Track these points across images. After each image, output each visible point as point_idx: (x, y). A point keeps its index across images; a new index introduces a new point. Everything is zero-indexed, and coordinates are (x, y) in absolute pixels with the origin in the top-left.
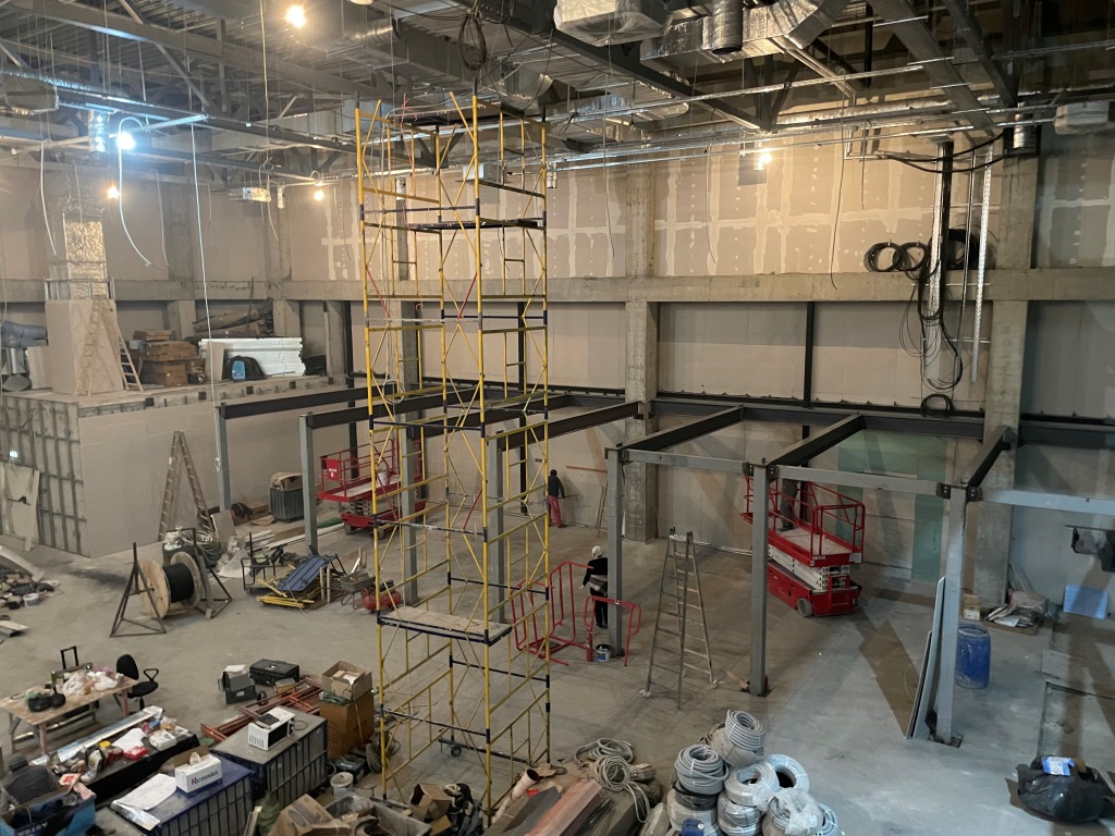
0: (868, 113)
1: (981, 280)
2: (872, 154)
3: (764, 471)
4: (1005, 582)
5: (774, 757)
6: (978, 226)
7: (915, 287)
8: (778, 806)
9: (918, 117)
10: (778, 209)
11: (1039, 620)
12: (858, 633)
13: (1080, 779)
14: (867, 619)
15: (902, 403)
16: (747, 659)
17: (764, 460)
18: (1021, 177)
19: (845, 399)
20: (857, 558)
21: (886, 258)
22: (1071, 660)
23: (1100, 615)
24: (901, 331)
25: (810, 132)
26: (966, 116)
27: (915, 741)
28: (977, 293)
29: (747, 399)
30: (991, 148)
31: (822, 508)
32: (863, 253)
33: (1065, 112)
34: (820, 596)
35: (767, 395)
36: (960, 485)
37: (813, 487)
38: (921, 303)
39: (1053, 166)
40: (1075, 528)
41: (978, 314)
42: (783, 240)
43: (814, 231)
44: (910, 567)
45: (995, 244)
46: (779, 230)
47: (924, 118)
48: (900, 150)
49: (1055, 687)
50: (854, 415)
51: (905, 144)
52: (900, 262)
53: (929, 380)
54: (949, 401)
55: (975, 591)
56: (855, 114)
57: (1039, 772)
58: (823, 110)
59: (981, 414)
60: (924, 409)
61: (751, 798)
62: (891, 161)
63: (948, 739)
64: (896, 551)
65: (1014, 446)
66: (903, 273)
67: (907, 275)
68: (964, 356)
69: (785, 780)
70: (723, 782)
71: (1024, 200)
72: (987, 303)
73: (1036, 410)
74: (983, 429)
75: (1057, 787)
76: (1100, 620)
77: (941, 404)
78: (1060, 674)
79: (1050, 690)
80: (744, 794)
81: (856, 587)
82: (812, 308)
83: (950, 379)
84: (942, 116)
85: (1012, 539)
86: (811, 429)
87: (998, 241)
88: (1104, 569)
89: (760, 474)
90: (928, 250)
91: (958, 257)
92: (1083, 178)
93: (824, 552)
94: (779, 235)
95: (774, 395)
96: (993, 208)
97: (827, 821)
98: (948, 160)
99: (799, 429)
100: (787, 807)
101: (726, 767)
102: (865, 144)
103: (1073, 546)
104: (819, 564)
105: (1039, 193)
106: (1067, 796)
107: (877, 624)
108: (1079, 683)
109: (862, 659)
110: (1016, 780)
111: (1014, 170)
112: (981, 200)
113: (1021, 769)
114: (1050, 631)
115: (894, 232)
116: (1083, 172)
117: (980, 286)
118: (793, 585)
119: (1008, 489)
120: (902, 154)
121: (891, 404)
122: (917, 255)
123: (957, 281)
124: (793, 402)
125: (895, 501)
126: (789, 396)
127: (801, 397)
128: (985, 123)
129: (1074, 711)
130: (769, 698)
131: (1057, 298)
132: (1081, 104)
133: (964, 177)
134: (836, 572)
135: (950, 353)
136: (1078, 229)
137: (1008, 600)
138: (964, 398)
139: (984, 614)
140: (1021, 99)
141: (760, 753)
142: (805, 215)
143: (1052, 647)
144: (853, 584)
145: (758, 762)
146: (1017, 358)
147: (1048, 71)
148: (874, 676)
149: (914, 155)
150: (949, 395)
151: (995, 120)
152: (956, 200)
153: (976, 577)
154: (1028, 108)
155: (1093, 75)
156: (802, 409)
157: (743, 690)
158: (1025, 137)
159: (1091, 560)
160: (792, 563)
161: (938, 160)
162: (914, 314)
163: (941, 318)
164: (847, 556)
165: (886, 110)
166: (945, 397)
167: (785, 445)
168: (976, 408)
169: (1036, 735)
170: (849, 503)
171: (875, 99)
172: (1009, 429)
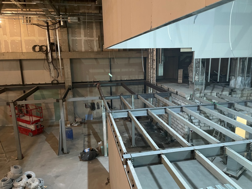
0: (26, 13)
1: (59, 54)
2: (29, 23)
3: (13, 104)
4: (74, 117)
5: (26, 173)
6: (57, 42)
7: (45, 56)
8: (28, 184)
9: (39, 15)
10: (7, 35)
11: (81, 123)
12: (45, 137)
13: (91, 151)
14: (46, 133)
15: (47, 83)
16: (16, 152)
17: (12, 101)
18: (64, 32)
19: (33, 83)
20: (42, 120)
21: (37, 49)
22: (88, 129)
23: (92, 119)
24: (44, 66)
25: (11, 16)
26: (49, 17)
27: (60, 156)
28: (59, 57)
29: (6, 85)
30: (57, 25)
31: (31, 110)
32: (31, 47)
33: (70, 18)
34: (34, 131)
35: (12, 84)
36: (61, 99)
37: (29, 105)
38: (47, 59)
39: (70, 30)
40: (85, 103)
41: (60, 61)
42: (9, 44)
43: (18, 41)
44: (55, 119)
45: (61, 46)
46: (7, 41)
47: (40, 16)
48: (36, 23)
49: (85, 135)
50: (36, 86)
51: (37, 22)
52: (41, 49)
53: (52, 77)
54: (57, 81)
55: (69, 120)
56: (23, 13)
57: (84, 153)
58: (14, 11)
59: (64, 83)
60: (52, 83)
61: (21, 185)
62: (34, 25)
63: (66, 153)
64: (51, 116)
65: (72, 89)
66: (42, 52)
67: (43, 53)
68: (59, 71)
69: (29, 177)
70: (12, 184)
71: (65, 37)
72: (62, 59)
73: (75, 81)
74: (65, 86)
75: (87, 154)
76: (92, 120)
77: (56, 82)
78: (86, 132)
79: (85, 136)
80: (18, 185)
81: (43, 126)
82: (21, 61)
83: (56, 76)
84: (44, 16)
85: (74, 108)
86: (26, 91)
87: (62, 45)
88: (91, 110)
89: (12, 105)
90: (47, 47)
91: (54, 49)
92: (76, 33)
93: (33, 120)
94: (8, 42)
95: (14, 84)
96: (59, 38)
97: (41, 182)
98: (48, 26)
99: (23, 92)
100: (30, 183)
101: (12, 180)
102: (27, 21)
103: (85, 107)
104: (32, 123)
105: (68, 36)
106: (89, 156)
107: (49, 133)
108: (90, 133)
109: (46, 142)
110: (80, 156)
111: (62, 30)
112: (56, 36)
113: (81, 153)
114: (83, 125)
115: (38, 42)
116: (76, 32)
117: (60, 55)
118: (27, 130)
119: (72, 98)
120: (37, 24)
121: (45, 83)
122: (44, 48)
123: (54, 54)
124: (20, 85)
125: (49, 105)
126: (18, 83)
127: (21, 83)
128: (54, 19)
129: (89, 139)
130: (24, 159)
131: (75, 58)
132: (72, 17)
133: (52, 31)
134: (37, 124)
135: (56, 70)
136: (77, 44)
137: (75, 121)
138: (60, 80)
139: (71, 125)
140: (61, 14)
141: (21, 173)
142: (14, 37)
143: (84, 128)
144: (42, 126)
145: (21, 175)
146: (69, 70)
147: (66, 9)
148: (49, 145)
149: (40, 24)
150: (57, 80)
151: (56, 18)
152: (51, 36)
153: (68, 117)
154: (62, 17)
155: (75, 11)
156: (22, 86)
157: (17, 160)
158: (63, 23)
159: (89, 109)
160: (26, 125)
161: (46, 26)
162: (46, 62)
163: (52, 63)
164: (39, 120)
165: (31, 13)
166: (56, 80)
167: (18, 96)
168: (63, 82)
169: (83, 146)
170: (38, 107)
171: (28, 10)
172: (70, 85)
